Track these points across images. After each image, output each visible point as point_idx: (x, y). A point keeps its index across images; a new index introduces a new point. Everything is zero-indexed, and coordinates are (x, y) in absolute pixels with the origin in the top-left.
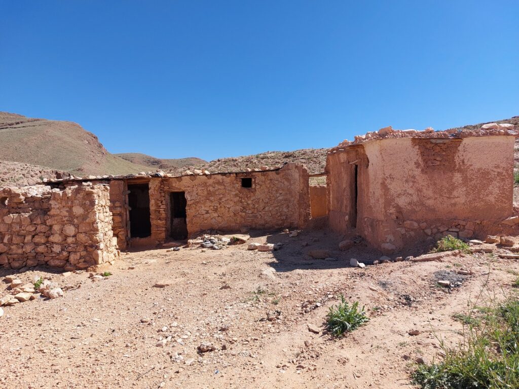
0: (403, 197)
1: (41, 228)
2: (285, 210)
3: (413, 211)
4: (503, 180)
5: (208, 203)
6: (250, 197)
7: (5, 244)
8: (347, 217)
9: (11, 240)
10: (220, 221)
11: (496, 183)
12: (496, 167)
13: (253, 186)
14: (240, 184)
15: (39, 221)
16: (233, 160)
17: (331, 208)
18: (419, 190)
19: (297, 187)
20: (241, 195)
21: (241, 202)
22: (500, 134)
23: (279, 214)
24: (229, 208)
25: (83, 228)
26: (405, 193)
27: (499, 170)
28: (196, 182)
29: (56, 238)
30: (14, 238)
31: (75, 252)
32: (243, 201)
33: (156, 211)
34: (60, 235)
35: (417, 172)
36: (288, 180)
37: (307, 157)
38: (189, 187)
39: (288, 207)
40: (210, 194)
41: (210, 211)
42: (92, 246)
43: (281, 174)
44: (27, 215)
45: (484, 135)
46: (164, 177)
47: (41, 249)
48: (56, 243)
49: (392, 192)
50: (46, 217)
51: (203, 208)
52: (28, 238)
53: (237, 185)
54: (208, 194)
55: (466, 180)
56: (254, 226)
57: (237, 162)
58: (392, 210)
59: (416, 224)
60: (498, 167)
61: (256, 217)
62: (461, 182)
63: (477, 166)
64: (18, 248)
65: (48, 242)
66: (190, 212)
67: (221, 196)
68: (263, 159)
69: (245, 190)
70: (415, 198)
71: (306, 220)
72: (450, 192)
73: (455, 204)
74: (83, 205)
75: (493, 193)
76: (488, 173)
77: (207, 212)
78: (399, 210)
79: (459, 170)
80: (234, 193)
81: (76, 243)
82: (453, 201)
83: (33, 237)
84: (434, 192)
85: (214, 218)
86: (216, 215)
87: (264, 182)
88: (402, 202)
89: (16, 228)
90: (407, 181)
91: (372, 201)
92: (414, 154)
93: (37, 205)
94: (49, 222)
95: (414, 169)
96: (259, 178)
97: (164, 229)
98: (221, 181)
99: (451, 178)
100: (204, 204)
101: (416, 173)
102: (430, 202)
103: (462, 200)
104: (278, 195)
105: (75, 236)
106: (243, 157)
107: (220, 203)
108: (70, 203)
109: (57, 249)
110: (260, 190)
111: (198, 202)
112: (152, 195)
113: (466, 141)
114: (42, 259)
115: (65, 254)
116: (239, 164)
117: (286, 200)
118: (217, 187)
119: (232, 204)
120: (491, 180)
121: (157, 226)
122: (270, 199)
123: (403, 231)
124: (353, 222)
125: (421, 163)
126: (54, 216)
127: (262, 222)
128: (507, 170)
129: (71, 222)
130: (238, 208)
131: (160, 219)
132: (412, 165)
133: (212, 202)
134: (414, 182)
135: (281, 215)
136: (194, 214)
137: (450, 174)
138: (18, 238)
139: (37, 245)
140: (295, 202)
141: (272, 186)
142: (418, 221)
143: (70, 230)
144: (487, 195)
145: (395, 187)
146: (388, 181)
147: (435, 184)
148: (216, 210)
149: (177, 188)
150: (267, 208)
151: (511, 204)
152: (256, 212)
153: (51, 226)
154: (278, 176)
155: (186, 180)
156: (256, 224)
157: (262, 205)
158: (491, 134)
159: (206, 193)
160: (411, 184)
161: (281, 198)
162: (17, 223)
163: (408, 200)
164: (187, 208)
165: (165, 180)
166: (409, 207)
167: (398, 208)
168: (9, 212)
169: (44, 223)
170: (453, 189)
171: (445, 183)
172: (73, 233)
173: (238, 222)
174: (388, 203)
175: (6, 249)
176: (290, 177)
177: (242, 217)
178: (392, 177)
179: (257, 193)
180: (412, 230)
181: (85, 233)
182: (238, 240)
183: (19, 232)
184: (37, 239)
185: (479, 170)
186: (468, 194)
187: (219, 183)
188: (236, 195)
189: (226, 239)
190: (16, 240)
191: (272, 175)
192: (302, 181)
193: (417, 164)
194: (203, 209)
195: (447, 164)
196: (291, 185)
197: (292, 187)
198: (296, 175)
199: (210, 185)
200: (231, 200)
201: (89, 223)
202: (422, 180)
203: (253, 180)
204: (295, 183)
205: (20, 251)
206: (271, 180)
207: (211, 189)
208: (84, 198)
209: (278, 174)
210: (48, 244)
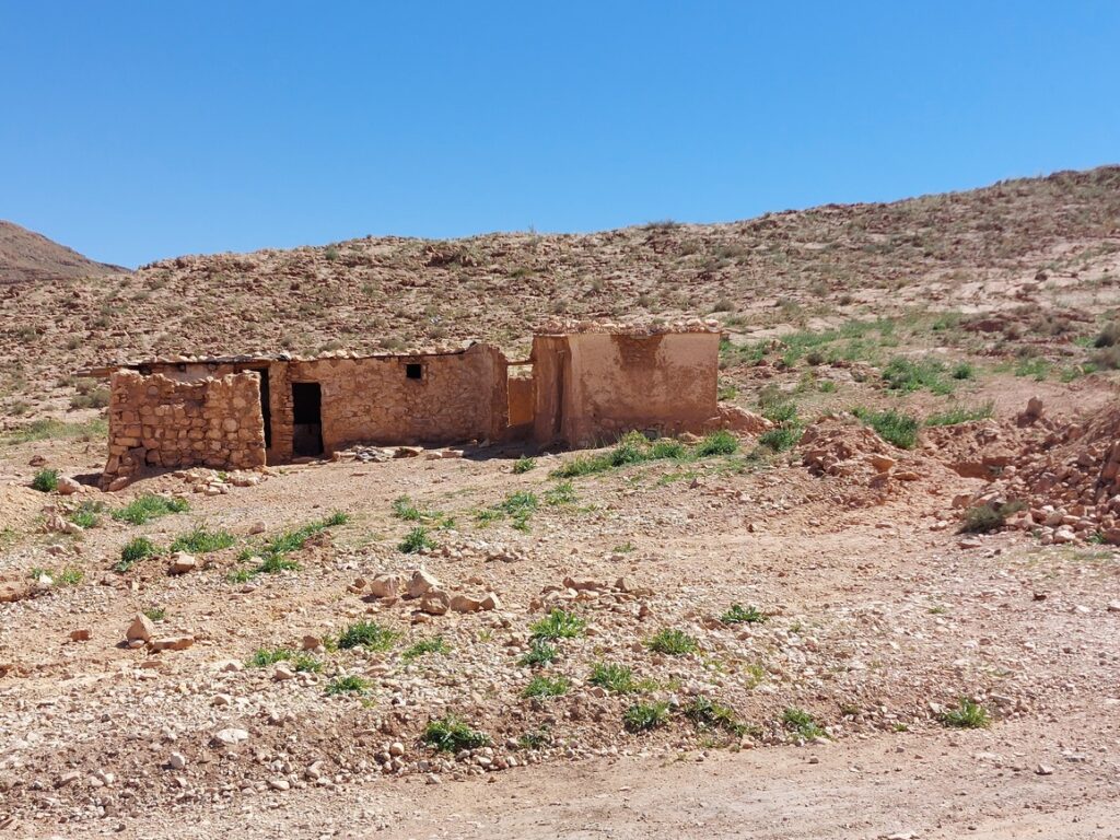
0: (601, 395)
1: (199, 422)
2: (472, 414)
3: (611, 409)
4: (706, 379)
5: (357, 401)
6: (419, 393)
7: (156, 439)
8: (553, 420)
9: (163, 434)
10: (374, 428)
11: (699, 382)
12: (699, 365)
13: (425, 376)
14: (404, 373)
15: (195, 413)
16: (237, 265)
17: (538, 411)
18: (618, 388)
19: (490, 379)
20: (406, 390)
21: (406, 400)
22: (700, 331)
23: (462, 420)
24: (387, 409)
25: (245, 423)
26: (603, 390)
27: (702, 368)
28: (339, 368)
29: (215, 434)
30: (167, 433)
31: (237, 450)
32: (409, 398)
33: (279, 410)
34: (219, 430)
35: (616, 369)
36: (476, 368)
37: (510, 268)
38: (328, 375)
39: (476, 409)
40: (359, 386)
41: (359, 413)
42: (256, 444)
43: (467, 360)
44: (180, 407)
45: (684, 332)
46: (292, 360)
47: (199, 445)
48: (216, 440)
49: (590, 388)
50: (203, 409)
51: (349, 408)
52: (183, 433)
53: (400, 375)
54: (356, 386)
55: (666, 378)
56: (424, 437)
57: (254, 274)
58: (590, 408)
59: (612, 423)
60: (700, 365)
61: (427, 423)
62: (661, 379)
63: (678, 364)
64: (172, 444)
65: (204, 438)
66: (328, 414)
67: (377, 390)
68: (351, 265)
69: (412, 382)
70: (613, 396)
71: (502, 428)
72: (650, 391)
73: (654, 403)
74: (245, 397)
75: (695, 392)
76: (690, 371)
77: (355, 415)
78: (597, 408)
79: (660, 368)
80: (395, 387)
81: (238, 440)
82: (653, 400)
83: (188, 432)
84: (633, 390)
85: (365, 424)
86: (367, 419)
87: (441, 371)
88: (600, 399)
89: (169, 421)
90: (605, 378)
91: (574, 399)
92: (613, 350)
93: (188, 395)
94: (206, 416)
95: (614, 365)
96: (434, 365)
97: (291, 438)
98: (376, 368)
99: (651, 376)
100: (351, 401)
101: (614, 370)
102: (628, 400)
103: (662, 398)
104: (461, 391)
105: (236, 432)
106: (272, 255)
107: (374, 401)
108: (230, 394)
109: (216, 446)
110: (435, 384)
111: (341, 399)
112: (275, 387)
113: (666, 337)
114: (198, 456)
115: (226, 451)
116: (266, 283)
117: (473, 399)
118: (370, 376)
119: (392, 402)
120: (693, 379)
121: (282, 434)
122: (449, 397)
123: (600, 429)
124: (558, 426)
125: (621, 360)
126: (211, 408)
127: (436, 431)
128: (710, 369)
129: (232, 416)
130: (402, 409)
131: (285, 423)
132: (611, 361)
133: (361, 398)
134: (612, 379)
135: (465, 421)
136: (335, 416)
137: (650, 372)
138: (172, 433)
139: (193, 441)
140: (487, 402)
141: (453, 377)
142: (615, 420)
143: (231, 425)
144: (689, 394)
145: (593, 384)
146: (586, 377)
147: (634, 381)
148: (368, 412)
149: (311, 378)
150: (444, 411)
151: (715, 405)
152: (427, 416)
153: (208, 421)
154: (461, 362)
155: (324, 366)
156: (427, 433)
157: (436, 407)
158: (692, 331)
159: (353, 385)
160: (609, 381)
161: (465, 395)
162: (170, 416)
163: (606, 397)
164: (323, 408)
165: (292, 364)
166: (607, 405)
167: (595, 404)
168: (159, 404)
169: (200, 416)
170: (653, 387)
171: (644, 381)
172: (234, 429)
173: (401, 430)
174: (586, 400)
175: (158, 444)
176: (480, 365)
177: (406, 423)
178: (590, 374)
179: (430, 387)
180: (609, 428)
181: (248, 428)
182: (407, 451)
183: (172, 425)
184: (193, 435)
185: (681, 367)
186: (668, 393)
187: (373, 371)
188: (398, 390)
189: (390, 451)
190: (169, 434)
191: (454, 361)
192: (497, 370)
193: (616, 361)
194: (349, 410)
195: (646, 361)
196: (481, 376)
197: (483, 380)
198: (489, 362)
199: (360, 374)
200: (391, 397)
201: (252, 418)
202: (620, 376)
203: (424, 367)
204: (486, 373)
205: (174, 448)
206: (451, 368)
207: (361, 379)
208: (246, 389)
209: (461, 359)
210: (207, 441)
